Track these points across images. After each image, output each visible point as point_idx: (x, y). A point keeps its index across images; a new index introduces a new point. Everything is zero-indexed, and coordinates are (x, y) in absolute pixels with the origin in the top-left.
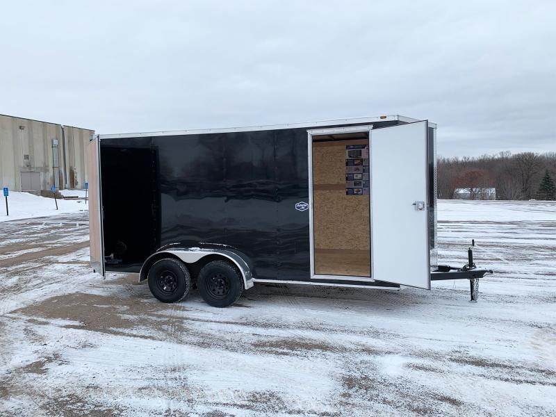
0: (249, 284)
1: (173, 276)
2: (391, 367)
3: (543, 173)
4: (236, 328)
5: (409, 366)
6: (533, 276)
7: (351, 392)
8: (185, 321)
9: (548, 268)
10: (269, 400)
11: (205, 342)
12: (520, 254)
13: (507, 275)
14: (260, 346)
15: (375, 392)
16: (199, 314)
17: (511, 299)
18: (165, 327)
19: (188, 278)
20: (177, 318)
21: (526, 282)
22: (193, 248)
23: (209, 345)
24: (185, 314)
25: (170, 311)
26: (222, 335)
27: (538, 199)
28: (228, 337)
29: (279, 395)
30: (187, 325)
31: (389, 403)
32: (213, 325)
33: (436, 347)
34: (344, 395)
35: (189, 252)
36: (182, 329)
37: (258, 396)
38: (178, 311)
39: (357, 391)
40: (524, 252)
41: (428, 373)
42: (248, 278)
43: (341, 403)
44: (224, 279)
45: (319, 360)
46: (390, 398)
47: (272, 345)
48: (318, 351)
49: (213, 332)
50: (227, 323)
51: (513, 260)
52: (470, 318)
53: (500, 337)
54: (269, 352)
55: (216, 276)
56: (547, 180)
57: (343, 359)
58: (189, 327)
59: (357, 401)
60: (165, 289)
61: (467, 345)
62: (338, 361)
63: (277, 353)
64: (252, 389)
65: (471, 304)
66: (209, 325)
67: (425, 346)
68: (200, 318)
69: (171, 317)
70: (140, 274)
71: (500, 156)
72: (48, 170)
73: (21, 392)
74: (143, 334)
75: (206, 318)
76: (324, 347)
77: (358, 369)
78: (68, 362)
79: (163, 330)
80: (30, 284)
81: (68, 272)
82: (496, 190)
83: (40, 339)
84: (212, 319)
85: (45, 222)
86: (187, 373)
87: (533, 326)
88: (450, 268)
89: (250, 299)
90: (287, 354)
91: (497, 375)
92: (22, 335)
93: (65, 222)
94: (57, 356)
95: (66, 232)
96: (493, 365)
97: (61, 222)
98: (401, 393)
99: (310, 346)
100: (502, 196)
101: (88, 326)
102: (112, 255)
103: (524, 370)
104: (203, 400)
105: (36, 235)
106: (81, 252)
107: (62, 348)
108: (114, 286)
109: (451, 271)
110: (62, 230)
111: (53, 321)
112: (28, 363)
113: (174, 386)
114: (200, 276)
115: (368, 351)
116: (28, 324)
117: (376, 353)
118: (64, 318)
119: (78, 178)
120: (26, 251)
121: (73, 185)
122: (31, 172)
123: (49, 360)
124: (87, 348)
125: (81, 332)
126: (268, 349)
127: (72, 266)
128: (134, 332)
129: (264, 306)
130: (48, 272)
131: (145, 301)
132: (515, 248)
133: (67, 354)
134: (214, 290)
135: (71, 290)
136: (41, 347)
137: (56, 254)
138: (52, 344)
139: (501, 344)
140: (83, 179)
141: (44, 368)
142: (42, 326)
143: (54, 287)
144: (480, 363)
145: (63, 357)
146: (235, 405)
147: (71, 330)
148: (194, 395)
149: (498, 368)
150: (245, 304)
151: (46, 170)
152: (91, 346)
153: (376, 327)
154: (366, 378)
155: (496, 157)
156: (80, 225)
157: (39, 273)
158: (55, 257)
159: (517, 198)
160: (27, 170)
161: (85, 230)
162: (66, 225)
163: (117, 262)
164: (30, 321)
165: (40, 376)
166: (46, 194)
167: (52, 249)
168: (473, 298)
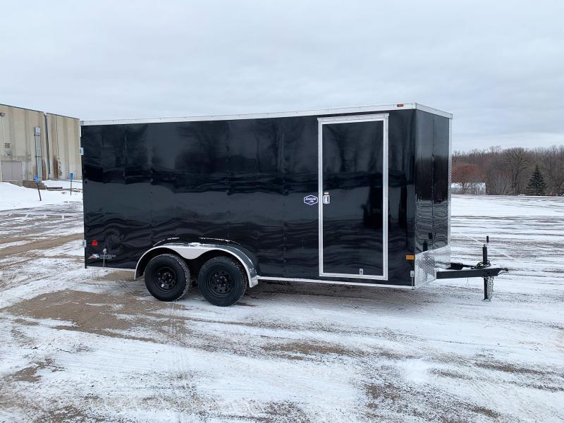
0: (253, 281)
1: (171, 273)
2: (415, 374)
3: (533, 168)
4: (242, 329)
5: (434, 372)
6: (541, 273)
7: (376, 402)
8: (186, 321)
9: (555, 265)
10: (289, 412)
11: (211, 345)
12: (525, 250)
13: (515, 272)
14: (271, 350)
15: (403, 403)
16: (200, 314)
17: (524, 298)
18: (165, 328)
19: (187, 275)
20: (178, 318)
21: (535, 280)
22: (193, 244)
23: (215, 349)
24: (186, 313)
25: (169, 311)
26: (228, 337)
27: (527, 194)
28: (234, 339)
29: (300, 406)
30: (189, 325)
31: (420, 415)
32: (218, 326)
33: (459, 351)
34: (370, 406)
35: (189, 247)
36: (184, 331)
37: (276, 407)
38: (178, 311)
39: (383, 401)
40: (526, 248)
41: (455, 380)
42: (252, 276)
43: (368, 415)
44: (227, 276)
45: (336, 365)
46: (420, 410)
47: (283, 348)
48: (334, 355)
49: (218, 334)
50: (232, 323)
51: (518, 256)
52: (487, 318)
53: (522, 340)
54: (281, 356)
55: (218, 274)
56: (537, 175)
57: (363, 365)
58: (192, 328)
59: (385, 412)
60: (163, 286)
61: (490, 348)
62: (357, 367)
63: (290, 358)
64: (269, 400)
65: (483, 303)
66: (213, 326)
67: (447, 350)
68: (202, 318)
69: (171, 317)
70: (135, 270)
71: (490, 151)
72: (31, 160)
73: (12, 404)
74: (142, 336)
75: (209, 319)
76: (340, 351)
77: (381, 376)
78: (62, 369)
79: (164, 332)
80: (15, 281)
81: (56, 267)
82: (486, 186)
83: (30, 342)
84: (215, 319)
85: (28, 214)
86: (195, 381)
87: (553, 327)
88: (462, 266)
89: (253, 298)
90: (300, 359)
91: (529, 382)
92: (9, 337)
93: (50, 213)
94: (49, 362)
95: (50, 225)
96: (522, 371)
97: (45, 213)
98: (432, 403)
99: (325, 350)
100: (492, 191)
101: (81, 327)
102: (105, 250)
103: (556, 377)
104: (216, 412)
105: (19, 227)
106: (68, 245)
107: (55, 352)
108: (106, 282)
109: (464, 269)
110: (46, 222)
111: (42, 321)
112: (19, 370)
113: (183, 395)
114: (201, 273)
115: (387, 355)
116: (16, 325)
117: (396, 357)
118: (54, 318)
119: (62, 168)
120: (8, 245)
121: (57, 175)
122: (12, 161)
123: (42, 366)
124: (83, 353)
125: (74, 333)
126: (279, 352)
127: (59, 260)
128: (133, 334)
129: (269, 305)
130: (34, 267)
131: (141, 299)
132: (516, 244)
133: (60, 359)
134: (216, 288)
135: (60, 286)
136: (31, 351)
137: (42, 248)
138: (44, 347)
139: (525, 346)
140: (68, 169)
141: (36, 375)
142: (31, 327)
143: (43, 283)
144: (508, 368)
145: (57, 363)
146: (252, 418)
147: (63, 331)
148: (206, 408)
149: (529, 375)
150: (249, 302)
151: (28, 159)
152: (87, 349)
153: (392, 328)
154: (390, 386)
155: (486, 152)
156: (65, 217)
157: (25, 268)
158: (40, 251)
159: (507, 193)
160: (8, 159)
161: (72, 223)
162: (51, 218)
163: (110, 257)
164: (17, 321)
165: (32, 384)
166: (27, 184)
167: (38, 242)
168: (486, 297)
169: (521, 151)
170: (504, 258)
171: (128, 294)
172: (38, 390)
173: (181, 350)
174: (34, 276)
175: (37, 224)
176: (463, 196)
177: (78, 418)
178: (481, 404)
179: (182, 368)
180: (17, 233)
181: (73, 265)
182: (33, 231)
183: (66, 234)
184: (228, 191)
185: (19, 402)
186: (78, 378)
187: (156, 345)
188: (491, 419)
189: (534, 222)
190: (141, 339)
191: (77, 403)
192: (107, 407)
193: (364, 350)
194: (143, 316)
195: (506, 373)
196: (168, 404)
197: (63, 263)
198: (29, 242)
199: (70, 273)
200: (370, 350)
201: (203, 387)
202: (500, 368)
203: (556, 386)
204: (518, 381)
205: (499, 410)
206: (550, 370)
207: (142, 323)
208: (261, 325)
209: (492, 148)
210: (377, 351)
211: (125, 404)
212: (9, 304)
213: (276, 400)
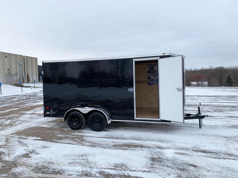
0: (109, 122)
1: (77, 118)
2: (169, 154)
3: (227, 75)
4: (105, 139)
5: (176, 153)
6: (224, 118)
7: (154, 163)
8: (84, 137)
9: (230, 115)
10: (122, 166)
11: (93, 145)
12: (219, 109)
13: (214, 117)
14: (116, 146)
15: (164, 163)
16: (89, 134)
17: (215, 127)
18: (76, 139)
19: (84, 120)
20: (80, 136)
21: (221, 120)
22: (86, 107)
23: (95, 146)
24: (83, 134)
25: (77, 133)
26: (100, 142)
27: (225, 86)
28: (102, 143)
29: (126, 165)
30: (84, 138)
31: (169, 167)
32: (96, 138)
33: (186, 146)
34: (152, 164)
35: (84, 109)
36: (83, 140)
37: (117, 165)
38: (80, 133)
39: (156, 163)
40: (220, 108)
41: (184, 156)
42: (109, 119)
43: (151, 167)
44: (99, 120)
45: (140, 151)
46: (169, 165)
47: (120, 146)
48: (139, 148)
49: (96, 141)
50: (101, 137)
51: (216, 111)
52: (199, 134)
53: (212, 142)
54: (120, 149)
55: (95, 119)
56: (229, 78)
57: (150, 151)
58: (86, 139)
59: (157, 166)
60: (74, 124)
61: (198, 145)
62: (148, 152)
63: (123, 149)
64: (115, 163)
65: (199, 129)
66: (94, 138)
67: (182, 145)
68: (90, 136)
69: (77, 135)
70: (63, 118)
71: (209, 68)
72: (18, 75)
73: (22, 165)
74: (67, 142)
75: (92, 136)
76: (142, 146)
77: (156, 155)
78: (39, 154)
79: (75, 141)
80: (16, 123)
81: (31, 118)
82: (208, 83)
83: (25, 145)
84: (95, 136)
85: (17, 97)
86: (88, 157)
87: (224, 137)
88: (191, 115)
89: (109, 128)
90: (127, 149)
91: (211, 156)
92: (18, 143)
93: (26, 97)
94: (33, 151)
95: (27, 101)
96: (209, 152)
97: (25, 97)
98: (174, 163)
99: (136, 146)
100: (210, 85)
101: (44, 139)
102: (52, 111)
103: (221, 154)
104: (96, 167)
105: (14, 103)
106: (35, 109)
107: (35, 148)
108: (51, 123)
109: (191, 116)
110: (25, 100)
111: (29, 138)
112: (23, 154)
113: (83, 162)
114: (89, 119)
115: (160, 148)
116: (19, 139)
117: (163, 148)
118: (33, 136)
119: (31, 78)
120: (11, 110)
121: (28, 81)
122: (11, 76)
123: (31, 153)
124: (46, 148)
125: (42, 142)
126: (119, 147)
127: (32, 115)
128: (64, 142)
129: (115, 131)
130: (23, 118)
131: (66, 129)
132: (216, 106)
133: (37, 150)
134: (95, 124)
135: (34, 125)
136: (26, 148)
137: (25, 111)
138: (31, 146)
139: (212, 144)
140: (33, 79)
141: (29, 156)
142: (25, 140)
143: (27, 124)
144: (204, 152)
145: (36, 152)
146: (109, 168)
147: (37, 141)
148: (92, 165)
149: (211, 154)
150: (107, 130)
151: (17, 75)
152: (47, 147)
153: (162, 138)
154: (159, 158)
155: (208, 68)
156: (33, 98)
157: (19, 118)
158: (24, 112)
159: (217, 86)
160: (9, 75)
161: (36, 101)
162: (27, 99)
163: (54, 113)
164: (19, 138)
165: (28, 159)
166: (17, 85)
167: (23, 108)
168: (200, 127)
169: (222, 68)
170: (210, 112)
171: (60, 128)
172: (31, 161)
173: (82, 147)
174: (23, 121)
175: (21, 101)
176: (198, 87)
177: (47, 169)
178: (192, 163)
179: (83, 153)
180: (14, 105)
181: (38, 117)
182: (20, 104)
183: (34, 105)
184: (99, 87)
185: (25, 164)
186: (45, 157)
187: (73, 145)
188: (195, 168)
189: (225, 98)
190: (67, 143)
191: (45, 164)
192: (56, 166)
193: (151, 146)
194: (67, 135)
195: (203, 153)
196: (78, 164)
197: (34, 116)
198: (19, 108)
199: (38, 120)
200: (153, 146)
201: (91, 159)
202: (201, 152)
203: (221, 157)
204: (207, 156)
205: (198, 165)
206: (220, 152)
207: (67, 138)
208: (112, 138)
209: (210, 67)
210: (156, 146)
211: (63, 165)
212: (15, 132)
213: (117, 163)
